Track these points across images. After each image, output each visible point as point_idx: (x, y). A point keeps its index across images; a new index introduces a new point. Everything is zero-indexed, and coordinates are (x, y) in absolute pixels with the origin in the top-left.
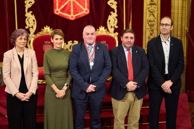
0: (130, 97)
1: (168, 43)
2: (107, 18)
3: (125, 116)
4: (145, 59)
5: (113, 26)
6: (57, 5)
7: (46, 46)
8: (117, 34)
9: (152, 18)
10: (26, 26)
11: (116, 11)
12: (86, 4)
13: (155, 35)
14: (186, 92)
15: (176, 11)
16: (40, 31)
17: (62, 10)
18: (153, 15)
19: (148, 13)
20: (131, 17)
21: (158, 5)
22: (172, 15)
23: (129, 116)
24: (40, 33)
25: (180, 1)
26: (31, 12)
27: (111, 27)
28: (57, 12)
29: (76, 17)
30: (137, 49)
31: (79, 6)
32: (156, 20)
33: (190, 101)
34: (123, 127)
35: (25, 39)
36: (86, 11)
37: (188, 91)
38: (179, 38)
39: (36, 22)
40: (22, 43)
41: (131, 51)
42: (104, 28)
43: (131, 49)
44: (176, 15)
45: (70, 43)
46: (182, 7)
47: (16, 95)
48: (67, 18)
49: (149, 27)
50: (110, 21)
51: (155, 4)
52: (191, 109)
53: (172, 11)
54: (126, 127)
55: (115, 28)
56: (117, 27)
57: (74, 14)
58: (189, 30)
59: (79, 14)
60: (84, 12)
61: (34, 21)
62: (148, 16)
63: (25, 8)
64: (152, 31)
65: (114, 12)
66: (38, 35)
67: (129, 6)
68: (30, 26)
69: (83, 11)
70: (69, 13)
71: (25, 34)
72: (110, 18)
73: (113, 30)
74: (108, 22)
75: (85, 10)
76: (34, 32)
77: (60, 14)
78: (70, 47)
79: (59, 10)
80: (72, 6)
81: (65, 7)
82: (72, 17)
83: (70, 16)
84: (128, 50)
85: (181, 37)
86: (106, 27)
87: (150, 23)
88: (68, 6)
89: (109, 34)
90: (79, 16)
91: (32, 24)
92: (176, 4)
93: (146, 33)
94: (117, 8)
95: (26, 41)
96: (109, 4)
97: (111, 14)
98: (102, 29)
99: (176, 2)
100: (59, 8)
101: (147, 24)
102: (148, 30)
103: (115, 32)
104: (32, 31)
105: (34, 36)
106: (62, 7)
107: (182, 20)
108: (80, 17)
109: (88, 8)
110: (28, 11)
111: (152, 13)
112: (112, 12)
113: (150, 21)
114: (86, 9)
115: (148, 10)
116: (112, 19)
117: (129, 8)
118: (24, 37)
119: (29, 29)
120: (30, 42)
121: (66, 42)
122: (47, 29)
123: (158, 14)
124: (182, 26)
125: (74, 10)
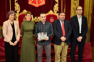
0: (63, 44)
5: (56, 10)
7: (24, 19)
10: (15, 9)
11: (58, 3)
14: (90, 42)
15: (86, 4)
16: (22, 12)
17: (32, 2)
18: (76, 5)
19: (73, 4)
20: (65, 6)
21: (78, 1)
23: (62, 53)
24: (22, 13)
26: (17, 3)
27: (56, 11)
28: (30, 3)
29: (39, 6)
30: (66, 21)
31: (40, 1)
33: (92, 46)
35: (14, 16)
36: (44, 3)
37: (91, 41)
39: (20, 8)
43: (63, 21)
44: (86, 6)
45: (36, 18)
46: (90, 2)
48: (35, 6)
49: (73, 11)
50: (55, 8)
52: (92, 50)
53: (85, 3)
55: (57, 11)
56: (58, 11)
57: (38, 4)
58: (92, 13)
59: (40, 4)
60: (43, 3)
61: (19, 7)
62: (73, 6)
64: (75, 13)
65: (57, 3)
66: (21, 14)
68: (17, 10)
69: (42, 3)
70: (36, 4)
71: (14, 13)
72: (55, 6)
73: (56, 12)
75: (43, 2)
76: (19, 12)
78: (36, 20)
80: (37, 0)
82: (37, 6)
83: (36, 5)
84: (62, 22)
85: (89, 16)
86: (53, 11)
87: (74, 9)
88: (35, 0)
89: (54, 14)
90: (40, 5)
91: (18, 9)
93: (72, 14)
94: (58, 2)
95: (14, 17)
97: (55, 5)
98: (51, 11)
100: (31, 1)
101: (73, 10)
103: (57, 13)
104: (18, 12)
105: (19, 14)
107: (89, 8)
108: (41, 5)
109: (44, 1)
110: (16, 3)
111: (75, 4)
112: (56, 4)
113: (74, 8)
114: (44, 2)
115: (73, 3)
116: (56, 7)
117: (64, 2)
119: (16, 11)
120: (17, 17)
121: (34, 17)
122: (25, 11)
123: (78, 5)
124: (89, 11)
125: (38, 2)
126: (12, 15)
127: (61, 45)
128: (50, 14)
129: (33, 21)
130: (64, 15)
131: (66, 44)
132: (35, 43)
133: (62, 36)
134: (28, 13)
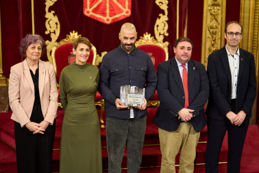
0: (184, 128)
1: (237, 57)
2: (155, 22)
3: (176, 153)
4: (205, 77)
5: (162, 33)
6: (88, 3)
7: (72, 58)
8: (167, 43)
9: (214, 23)
10: (46, 30)
11: (166, 13)
12: (127, 3)
13: (218, 47)
14: (257, 123)
15: (246, 15)
16: (65, 37)
17: (95, 11)
18: (216, 20)
19: (209, 16)
20: (186, 22)
21: (222, 7)
22: (241, 20)
23: (182, 153)
24: (65, 40)
25: (252, 2)
26: (53, 12)
27: (160, 34)
28: (88, 12)
29: (113, 20)
30: (194, 65)
31: (117, 6)
32: (219, 27)
34: (173, 168)
35: (39, 49)
36: (127, 12)
38: (249, 51)
39: (59, 26)
40: (34, 54)
41: (186, 67)
42: (150, 35)
43: (187, 64)
44: (246, 20)
45: (104, 54)
46: (255, 10)
47: (27, 126)
48: (101, 21)
49: (210, 36)
50: (158, 26)
51: (219, 5)
53: (242, 14)
54: (177, 168)
55: (165, 36)
56: (167, 35)
57: (111, 16)
59: (117, 16)
60: (124, 13)
61: (57, 24)
62: (209, 20)
63: (45, 6)
64: (214, 41)
65: (164, 14)
66: (62, 43)
67: (184, 7)
68: (52, 31)
69: (122, 12)
70: (104, 14)
71: (40, 41)
72: (158, 22)
73: (162, 37)
74: (155, 28)
75: (125, 10)
76: (56, 38)
77: (92, 15)
79: (91, 10)
80: (108, 5)
81: (98, 6)
82: (108, 20)
83: (105, 18)
84: (183, 65)
85: (253, 49)
86: (153, 35)
87: (211, 31)
88: (102, 5)
89: (157, 44)
90: (117, 18)
91: (55, 29)
92: (247, 6)
93: (205, 43)
94: (168, 9)
95: (40, 52)
96: (158, 4)
97: (159, 17)
98: (147, 36)
99: (247, 2)
100: (90, 8)
101: (208, 32)
102: (208, 40)
103: (164, 41)
104: (54, 37)
105: (56, 44)
106: (95, 6)
107: (254, 27)
108: (118, 20)
109: (129, 8)
110: (49, 11)
111: (214, 16)
113: (212, 28)
114: (127, 9)
115: (209, 13)
116: (161, 24)
117: (183, 10)
118: (38, 45)
119: (49, 34)
120: (51, 52)
121: (99, 53)
122: (74, 36)
123: (222, 18)
124: (254, 35)
125: (110, 10)
126: (34, 48)
127: (178, 132)
128: (143, 44)
129: (98, 64)
130: (189, 49)
131: (192, 128)
132: (103, 126)
133: (184, 107)
134: (80, 41)
